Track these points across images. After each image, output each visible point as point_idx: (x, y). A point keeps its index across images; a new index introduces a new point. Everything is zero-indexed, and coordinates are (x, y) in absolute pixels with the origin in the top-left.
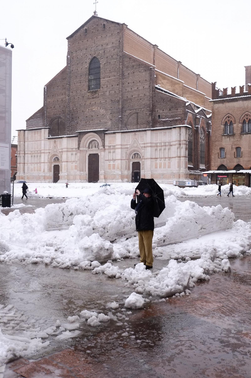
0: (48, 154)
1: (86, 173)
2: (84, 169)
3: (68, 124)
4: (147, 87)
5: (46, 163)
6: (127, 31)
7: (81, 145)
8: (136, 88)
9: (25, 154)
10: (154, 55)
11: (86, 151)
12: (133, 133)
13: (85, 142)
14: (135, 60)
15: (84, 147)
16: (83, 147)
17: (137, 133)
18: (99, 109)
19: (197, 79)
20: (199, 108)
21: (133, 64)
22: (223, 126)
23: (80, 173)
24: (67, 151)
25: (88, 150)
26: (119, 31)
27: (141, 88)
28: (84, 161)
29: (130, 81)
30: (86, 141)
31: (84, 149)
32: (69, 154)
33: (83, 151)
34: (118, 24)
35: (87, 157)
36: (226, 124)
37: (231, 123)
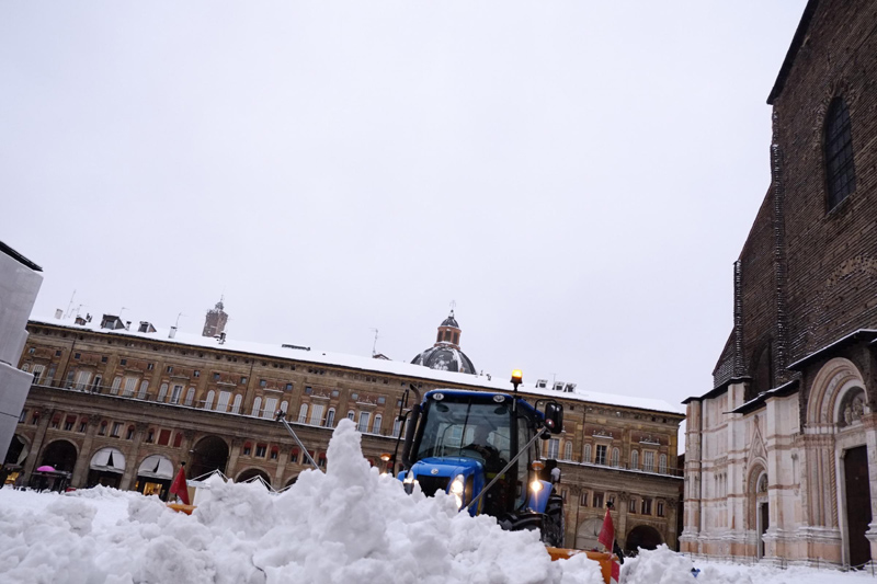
0: (744, 464)
1: (839, 533)
2: (829, 516)
3: (780, 350)
5: (740, 496)
7: (811, 416)
9: (700, 470)
11: (833, 438)
13: (825, 405)
15: (824, 422)
16: (819, 423)
18: (859, 261)
23: (809, 531)
24: (778, 447)
25: (839, 431)
28: (827, 479)
30: (827, 397)
31: (824, 430)
32: (786, 455)
33: (817, 438)
35: (838, 464)
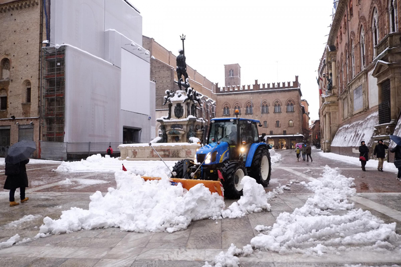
4: (169, 81)
6: (154, 43)
8: (161, 82)
10: (169, 58)
12: (160, 112)
14: (160, 63)
17: (162, 112)
19: (195, 73)
20: (201, 95)
21: (159, 65)
22: (223, 110)
26: (149, 42)
27: (165, 81)
29: (156, 76)
34: (148, 38)
36: (225, 109)
37: (228, 108)
